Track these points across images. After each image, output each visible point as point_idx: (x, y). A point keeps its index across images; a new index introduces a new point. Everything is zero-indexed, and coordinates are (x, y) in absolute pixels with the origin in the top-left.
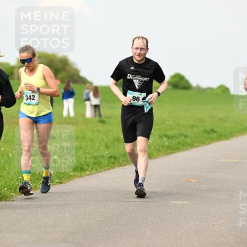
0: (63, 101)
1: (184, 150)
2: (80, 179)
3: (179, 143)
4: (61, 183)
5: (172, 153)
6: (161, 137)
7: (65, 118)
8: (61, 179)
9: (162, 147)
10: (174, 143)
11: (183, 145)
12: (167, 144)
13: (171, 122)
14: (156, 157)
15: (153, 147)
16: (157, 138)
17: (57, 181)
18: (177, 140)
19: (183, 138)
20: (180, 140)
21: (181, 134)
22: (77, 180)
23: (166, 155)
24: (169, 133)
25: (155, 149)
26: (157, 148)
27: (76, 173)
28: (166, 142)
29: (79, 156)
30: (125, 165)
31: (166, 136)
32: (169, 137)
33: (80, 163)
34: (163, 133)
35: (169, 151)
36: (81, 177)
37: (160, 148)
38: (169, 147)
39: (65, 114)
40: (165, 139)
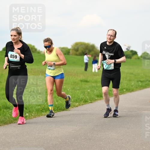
0: (92, 65)
1: (148, 88)
2: (100, 101)
3: (146, 84)
4: (92, 103)
5: (143, 89)
6: (138, 81)
7: (93, 73)
8: (91, 101)
9: (138, 86)
10: (144, 84)
11: (148, 85)
12: (140, 85)
13: (142, 75)
14: (136, 91)
15: (134, 86)
16: (136, 82)
17: (90, 102)
18: (145, 83)
19: (148, 82)
20: (147, 83)
21: (147, 80)
22: (99, 101)
23: (140, 90)
24: (142, 80)
25: (135, 87)
26: (136, 86)
27: (98, 98)
28: (140, 84)
29: (100, 90)
30: (121, 95)
31: (140, 81)
32: (141, 82)
33: (100, 93)
34: (139, 80)
35: (142, 88)
36: (101, 100)
37: (137, 87)
38: (141, 86)
39: (93, 71)
40: (140, 82)
